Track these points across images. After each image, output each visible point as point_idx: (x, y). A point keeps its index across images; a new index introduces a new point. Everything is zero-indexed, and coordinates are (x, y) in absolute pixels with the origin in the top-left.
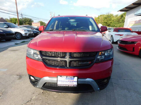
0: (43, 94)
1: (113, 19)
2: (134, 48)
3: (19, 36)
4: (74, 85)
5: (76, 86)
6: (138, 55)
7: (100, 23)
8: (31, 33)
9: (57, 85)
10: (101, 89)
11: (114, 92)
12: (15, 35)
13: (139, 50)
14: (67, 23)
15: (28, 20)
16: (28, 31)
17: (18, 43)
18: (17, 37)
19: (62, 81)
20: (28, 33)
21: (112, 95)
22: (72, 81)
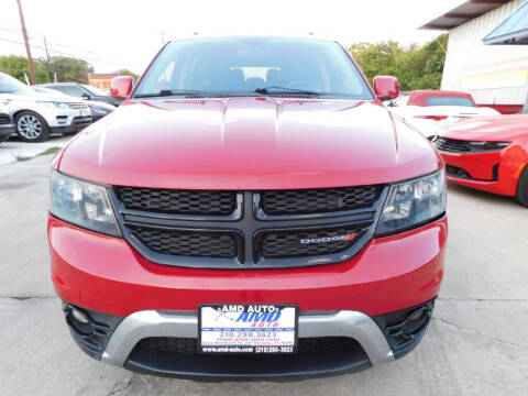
0: (133, 389)
1: (397, 59)
2: (496, 168)
3: (31, 128)
4: (279, 347)
5: (289, 350)
6: (513, 194)
8: (84, 115)
9: (202, 347)
10: (397, 356)
11: (446, 361)
12: (16, 123)
13: (517, 175)
14: (231, 69)
15: (74, 66)
16: (72, 105)
17: (27, 156)
18: (25, 132)
19: (222, 329)
20: (72, 114)
21: (442, 375)
22: (271, 326)
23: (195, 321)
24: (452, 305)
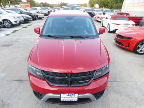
2: (129, 44)
3: (8, 24)
4: (75, 100)
5: (77, 101)
6: (133, 51)
7: (96, 3)
8: (22, 20)
9: (61, 100)
10: (97, 99)
12: (4, 23)
13: (134, 46)
16: (18, 17)
17: (9, 34)
18: (6, 25)
20: (18, 20)
21: (107, 100)
22: (73, 96)
23: (59, 95)
24: (112, 83)
